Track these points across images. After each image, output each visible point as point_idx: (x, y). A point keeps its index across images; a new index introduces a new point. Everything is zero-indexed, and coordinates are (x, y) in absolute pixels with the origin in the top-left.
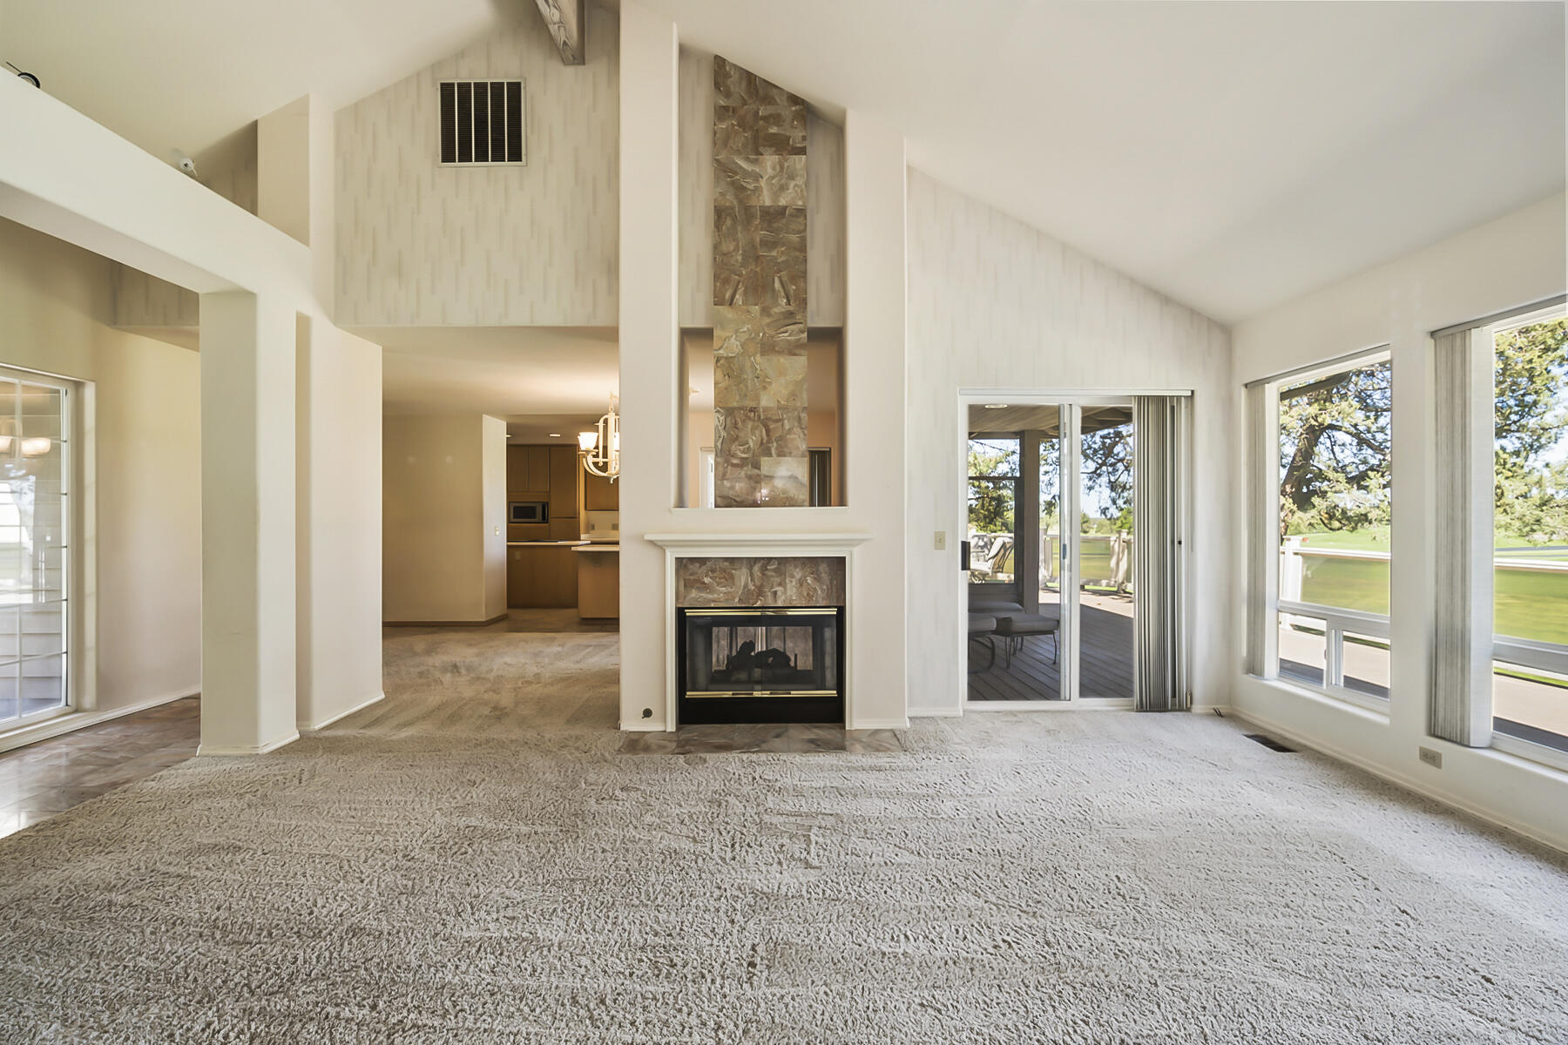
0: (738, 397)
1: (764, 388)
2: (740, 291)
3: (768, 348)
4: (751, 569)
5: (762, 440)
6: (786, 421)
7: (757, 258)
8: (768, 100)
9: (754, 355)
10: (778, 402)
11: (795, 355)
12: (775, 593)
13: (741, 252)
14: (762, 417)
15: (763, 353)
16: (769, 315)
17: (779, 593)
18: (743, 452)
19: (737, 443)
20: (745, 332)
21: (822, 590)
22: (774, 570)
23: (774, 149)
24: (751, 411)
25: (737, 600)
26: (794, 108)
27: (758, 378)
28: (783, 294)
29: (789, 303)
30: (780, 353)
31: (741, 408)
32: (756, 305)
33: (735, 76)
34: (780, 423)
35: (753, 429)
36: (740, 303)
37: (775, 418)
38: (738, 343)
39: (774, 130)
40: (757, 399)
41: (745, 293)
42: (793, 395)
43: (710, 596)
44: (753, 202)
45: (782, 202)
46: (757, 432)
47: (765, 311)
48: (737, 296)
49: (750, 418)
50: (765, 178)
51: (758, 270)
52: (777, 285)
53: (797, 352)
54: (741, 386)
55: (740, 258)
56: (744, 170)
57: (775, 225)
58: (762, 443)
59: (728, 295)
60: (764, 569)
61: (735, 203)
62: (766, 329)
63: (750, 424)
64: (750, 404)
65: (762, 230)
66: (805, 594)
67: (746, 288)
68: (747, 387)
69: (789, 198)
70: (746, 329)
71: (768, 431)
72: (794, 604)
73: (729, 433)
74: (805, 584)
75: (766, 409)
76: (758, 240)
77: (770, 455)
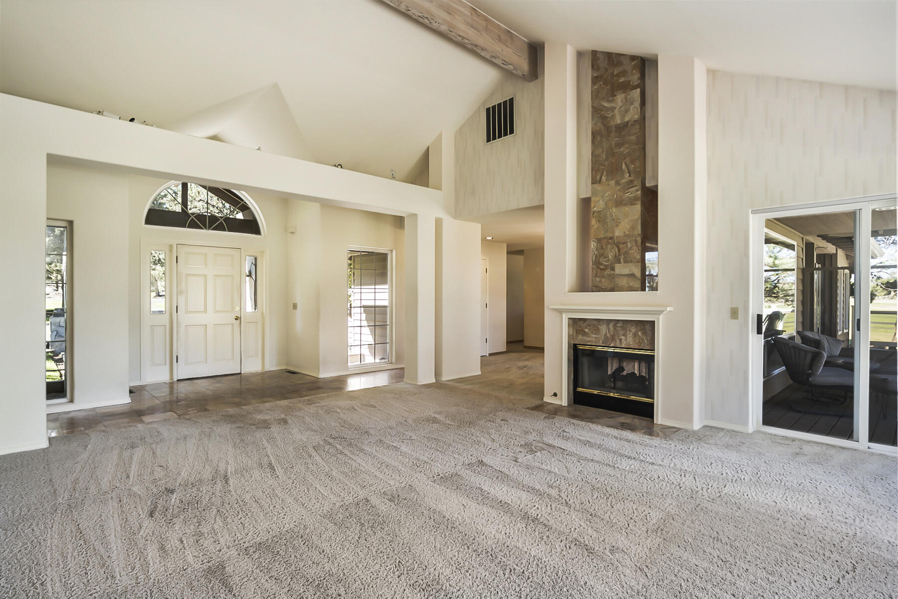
0: (603, 232)
1: (617, 226)
2: (605, 174)
3: (619, 203)
4: (608, 325)
5: (616, 254)
6: (629, 243)
7: (613, 154)
8: (619, 64)
9: (612, 208)
10: (624, 232)
11: (634, 204)
12: (621, 340)
13: (605, 152)
14: (616, 242)
15: (616, 206)
16: (619, 185)
17: (623, 340)
18: (606, 262)
19: (603, 257)
20: (607, 196)
21: (647, 340)
22: (621, 327)
23: (622, 91)
24: (610, 239)
25: (601, 342)
26: (633, 64)
27: (613, 220)
28: (627, 171)
29: (630, 176)
30: (626, 205)
31: (605, 238)
32: (613, 180)
33: (601, 57)
34: (625, 245)
35: (612, 248)
36: (605, 180)
37: (622, 241)
38: (603, 203)
39: (622, 80)
40: (613, 232)
41: (607, 175)
42: (633, 228)
43: (588, 339)
44: (612, 123)
45: (627, 119)
46: (613, 251)
47: (617, 183)
48: (603, 177)
49: (609, 243)
50: (617, 109)
51: (614, 161)
52: (624, 166)
53: (634, 203)
54: (605, 226)
55: (604, 156)
56: (607, 107)
57: (623, 133)
58: (616, 256)
59: (598, 178)
60: (615, 326)
61: (602, 127)
62: (618, 193)
63: (609, 246)
64: (609, 235)
65: (615, 138)
66: (637, 341)
67: (607, 172)
68: (608, 226)
69: (630, 116)
70: (607, 195)
71: (619, 250)
72: (631, 346)
73: (599, 252)
74: (637, 336)
75: (618, 237)
76: (614, 144)
77: (620, 263)
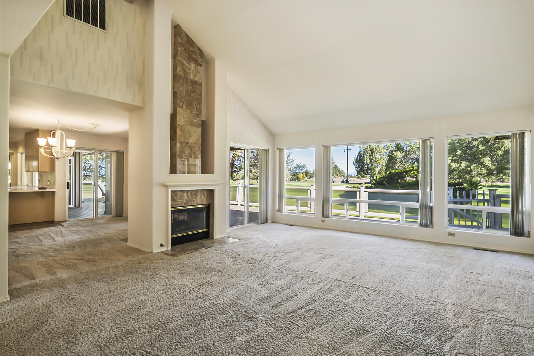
0: (183, 138)
1: (191, 136)
2: (184, 104)
3: (192, 124)
4: (187, 194)
5: (190, 153)
6: (196, 148)
7: (189, 95)
8: (193, 47)
9: (188, 125)
10: (194, 141)
11: (198, 127)
12: (194, 201)
13: (185, 92)
14: (190, 146)
15: (190, 125)
16: (192, 114)
17: (195, 201)
18: (185, 156)
19: (183, 153)
20: (186, 118)
21: (205, 199)
22: (194, 194)
23: (194, 62)
24: (187, 143)
25: (184, 204)
26: (199, 52)
27: (189, 133)
28: (196, 108)
29: (197, 111)
30: (195, 126)
31: (184, 142)
32: (189, 110)
33: (184, 34)
34: (194, 148)
35: (188, 149)
36: (184, 108)
37: (193, 146)
38: (184, 121)
39: (194, 56)
40: (189, 140)
41: (186, 105)
42: (198, 140)
43: (176, 203)
44: (188, 77)
45: (196, 79)
46: (188, 150)
47: (191, 112)
48: (184, 106)
49: (186, 145)
50: (191, 70)
51: (189, 98)
52: (194, 105)
53: (199, 126)
54: (184, 135)
55: (184, 93)
56: (186, 66)
57: (194, 86)
58: (190, 154)
59: (181, 105)
60: (191, 194)
61: (183, 75)
62: (191, 118)
63: (187, 148)
64: (187, 141)
65: (190, 86)
66: (201, 200)
67: (186, 104)
68: (186, 135)
69: (197, 79)
70: (186, 117)
71: (191, 150)
72: (199, 204)
73: (181, 150)
74: (201, 198)
75: (191, 143)
76: (189, 89)
77: (192, 158)
